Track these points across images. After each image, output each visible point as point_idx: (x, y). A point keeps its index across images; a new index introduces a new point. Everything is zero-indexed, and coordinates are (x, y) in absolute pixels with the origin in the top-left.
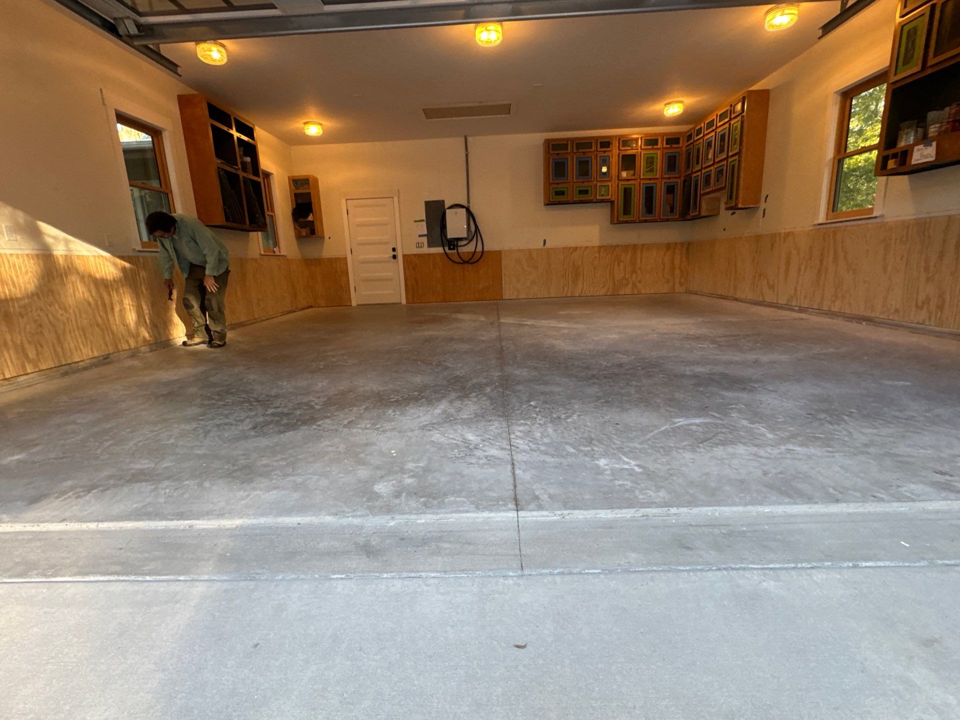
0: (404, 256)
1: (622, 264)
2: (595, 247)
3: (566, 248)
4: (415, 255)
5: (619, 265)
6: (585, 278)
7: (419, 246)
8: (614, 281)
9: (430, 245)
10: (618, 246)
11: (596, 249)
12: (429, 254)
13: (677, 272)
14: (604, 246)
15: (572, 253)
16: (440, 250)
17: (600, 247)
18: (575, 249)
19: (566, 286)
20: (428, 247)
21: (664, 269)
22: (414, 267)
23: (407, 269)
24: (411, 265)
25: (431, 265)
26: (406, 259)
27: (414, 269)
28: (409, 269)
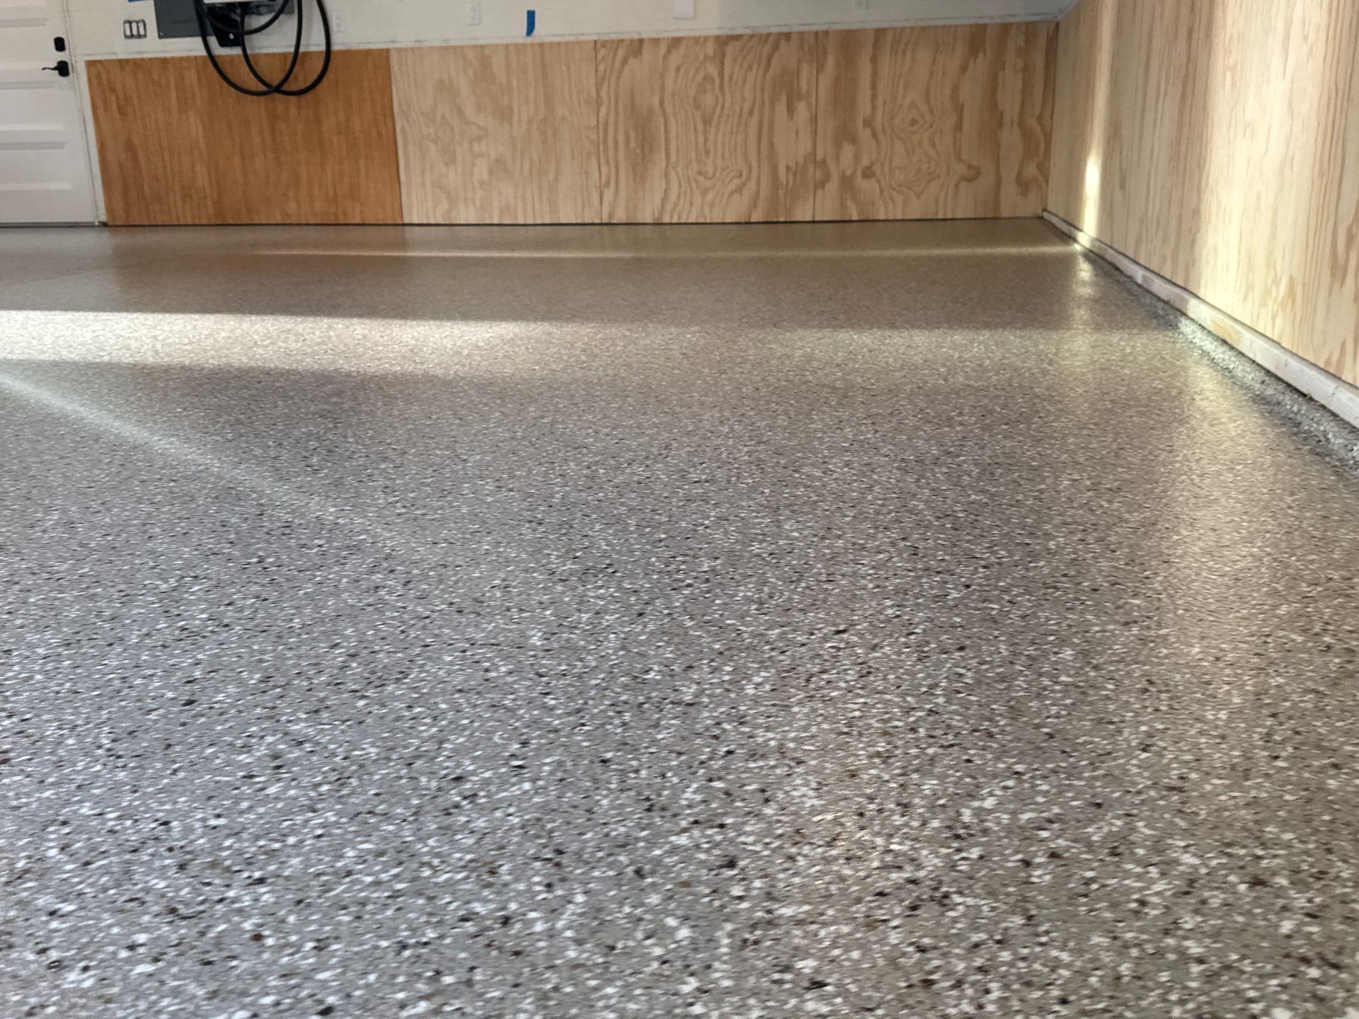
0: (91, 64)
1: (802, 107)
2: (706, 38)
3: (604, 44)
4: (122, 63)
5: (791, 110)
6: (673, 158)
8: (774, 168)
9: (165, 31)
10: (787, 36)
11: (710, 49)
12: (165, 60)
13: (1010, 137)
14: (738, 37)
15: (625, 61)
16: (193, 46)
17: (723, 41)
18: (637, 46)
19: (607, 184)
20: (160, 37)
21: (959, 126)
22: (123, 102)
23: (101, 111)
24: (114, 98)
25: (174, 101)
26: (99, 76)
27: (121, 110)
28: (106, 109)
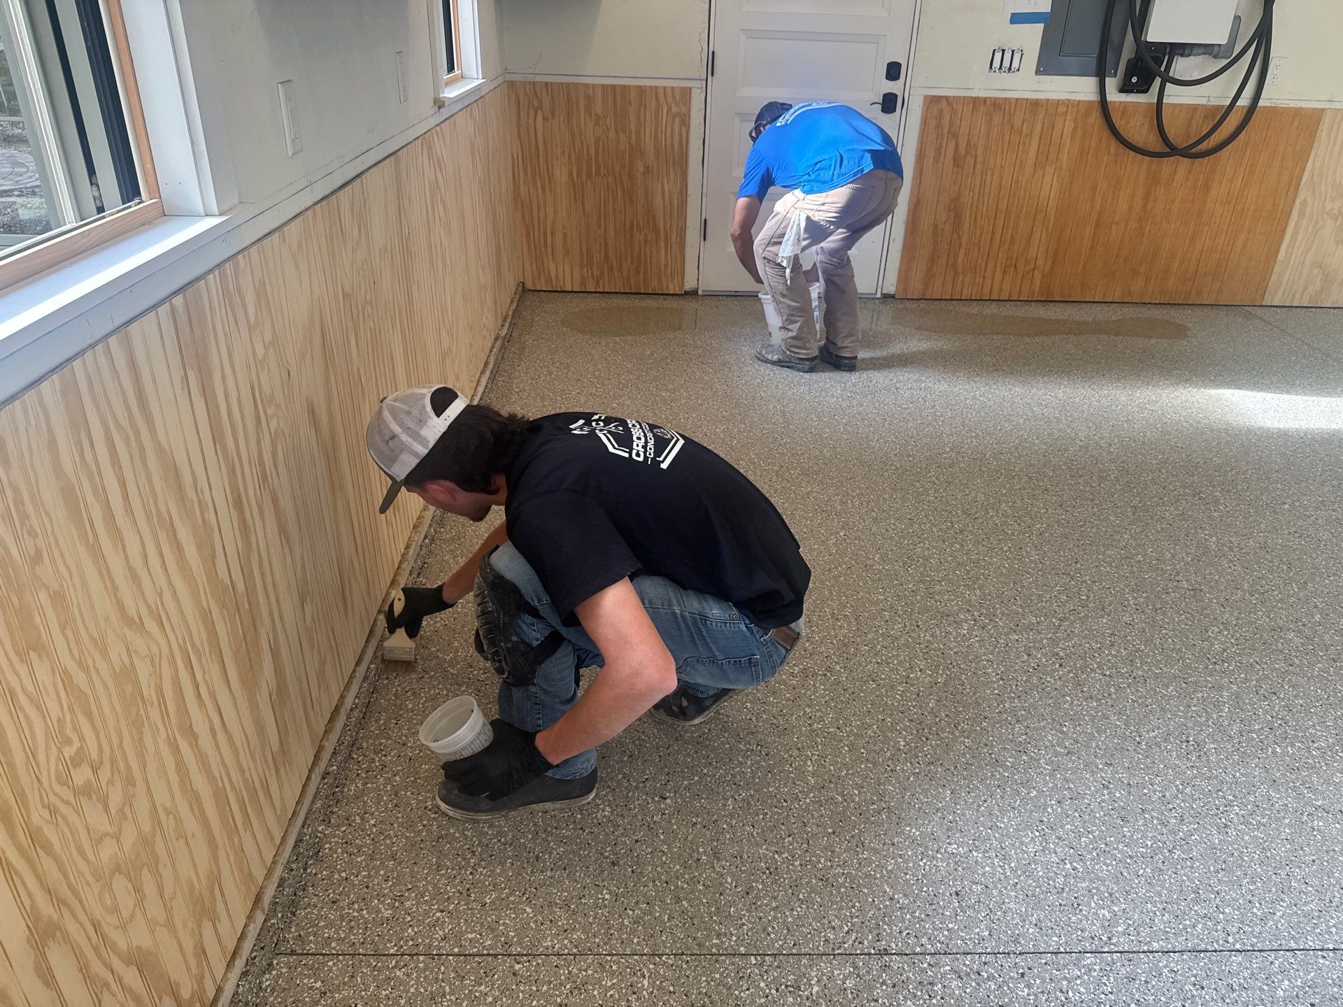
0: (932, 102)
4: (976, 102)
7: (1002, 60)
9: (1045, 66)
12: (1035, 104)
16: (1082, 88)
20: (1038, 72)
22: (962, 151)
23: (929, 162)
24: (952, 144)
25: (1032, 155)
26: (940, 116)
27: (957, 161)
28: (937, 159)
